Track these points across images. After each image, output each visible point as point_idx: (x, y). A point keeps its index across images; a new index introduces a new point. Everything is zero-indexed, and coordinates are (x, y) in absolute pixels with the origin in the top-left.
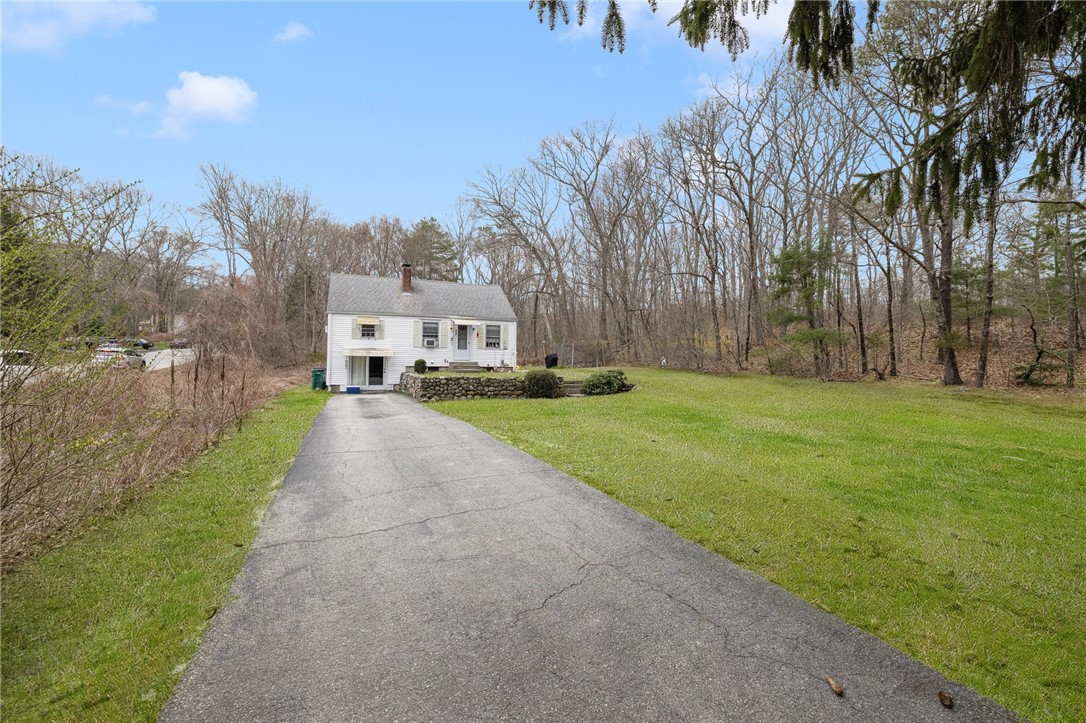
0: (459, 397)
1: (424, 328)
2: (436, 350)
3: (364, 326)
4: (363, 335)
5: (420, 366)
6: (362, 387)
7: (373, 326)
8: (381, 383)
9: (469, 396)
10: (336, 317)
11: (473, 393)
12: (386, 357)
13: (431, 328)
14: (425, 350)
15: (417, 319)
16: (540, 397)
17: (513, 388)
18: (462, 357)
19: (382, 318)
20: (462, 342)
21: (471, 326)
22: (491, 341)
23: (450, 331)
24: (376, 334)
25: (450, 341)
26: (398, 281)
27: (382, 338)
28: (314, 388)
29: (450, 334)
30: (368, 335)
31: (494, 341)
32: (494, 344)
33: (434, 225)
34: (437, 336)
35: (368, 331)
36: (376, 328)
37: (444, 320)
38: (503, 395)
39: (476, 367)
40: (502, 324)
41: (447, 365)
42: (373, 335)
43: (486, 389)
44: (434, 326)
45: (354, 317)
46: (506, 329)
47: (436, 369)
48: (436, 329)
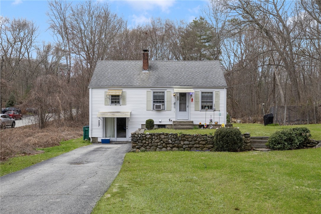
0: (161, 148)
1: (154, 96)
2: (163, 112)
3: (112, 96)
4: (112, 102)
5: (150, 124)
6: (112, 139)
7: (118, 96)
8: (125, 137)
9: (169, 148)
10: (95, 91)
11: (171, 145)
12: (128, 118)
13: (159, 96)
14: (154, 112)
15: (149, 90)
16: (224, 151)
17: (204, 143)
18: (182, 117)
19: (124, 90)
20: (183, 105)
21: (189, 93)
22: (205, 104)
23: (173, 98)
24: (121, 101)
25: (173, 105)
26: (140, 63)
27: (124, 104)
28: (84, 139)
29: (173, 100)
30: (116, 102)
31: (209, 104)
32: (208, 107)
33: (202, 23)
34: (163, 102)
35: (115, 100)
36: (120, 97)
37: (168, 90)
38: (196, 147)
39: (191, 125)
40: (214, 91)
41: (171, 123)
42: (119, 102)
43: (182, 143)
44: (161, 94)
45: (106, 90)
46: (218, 95)
47: (163, 126)
48: (163, 96)
